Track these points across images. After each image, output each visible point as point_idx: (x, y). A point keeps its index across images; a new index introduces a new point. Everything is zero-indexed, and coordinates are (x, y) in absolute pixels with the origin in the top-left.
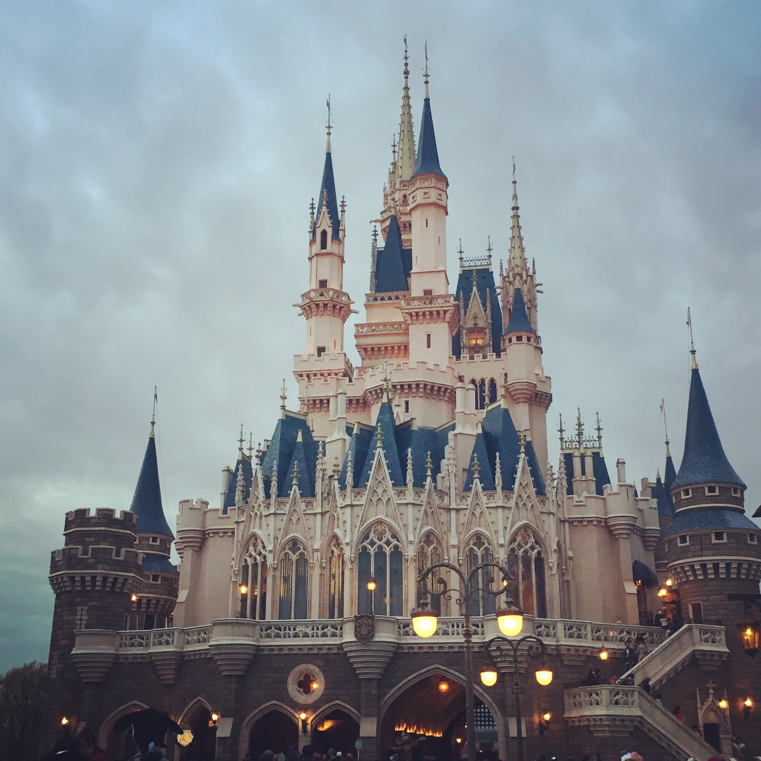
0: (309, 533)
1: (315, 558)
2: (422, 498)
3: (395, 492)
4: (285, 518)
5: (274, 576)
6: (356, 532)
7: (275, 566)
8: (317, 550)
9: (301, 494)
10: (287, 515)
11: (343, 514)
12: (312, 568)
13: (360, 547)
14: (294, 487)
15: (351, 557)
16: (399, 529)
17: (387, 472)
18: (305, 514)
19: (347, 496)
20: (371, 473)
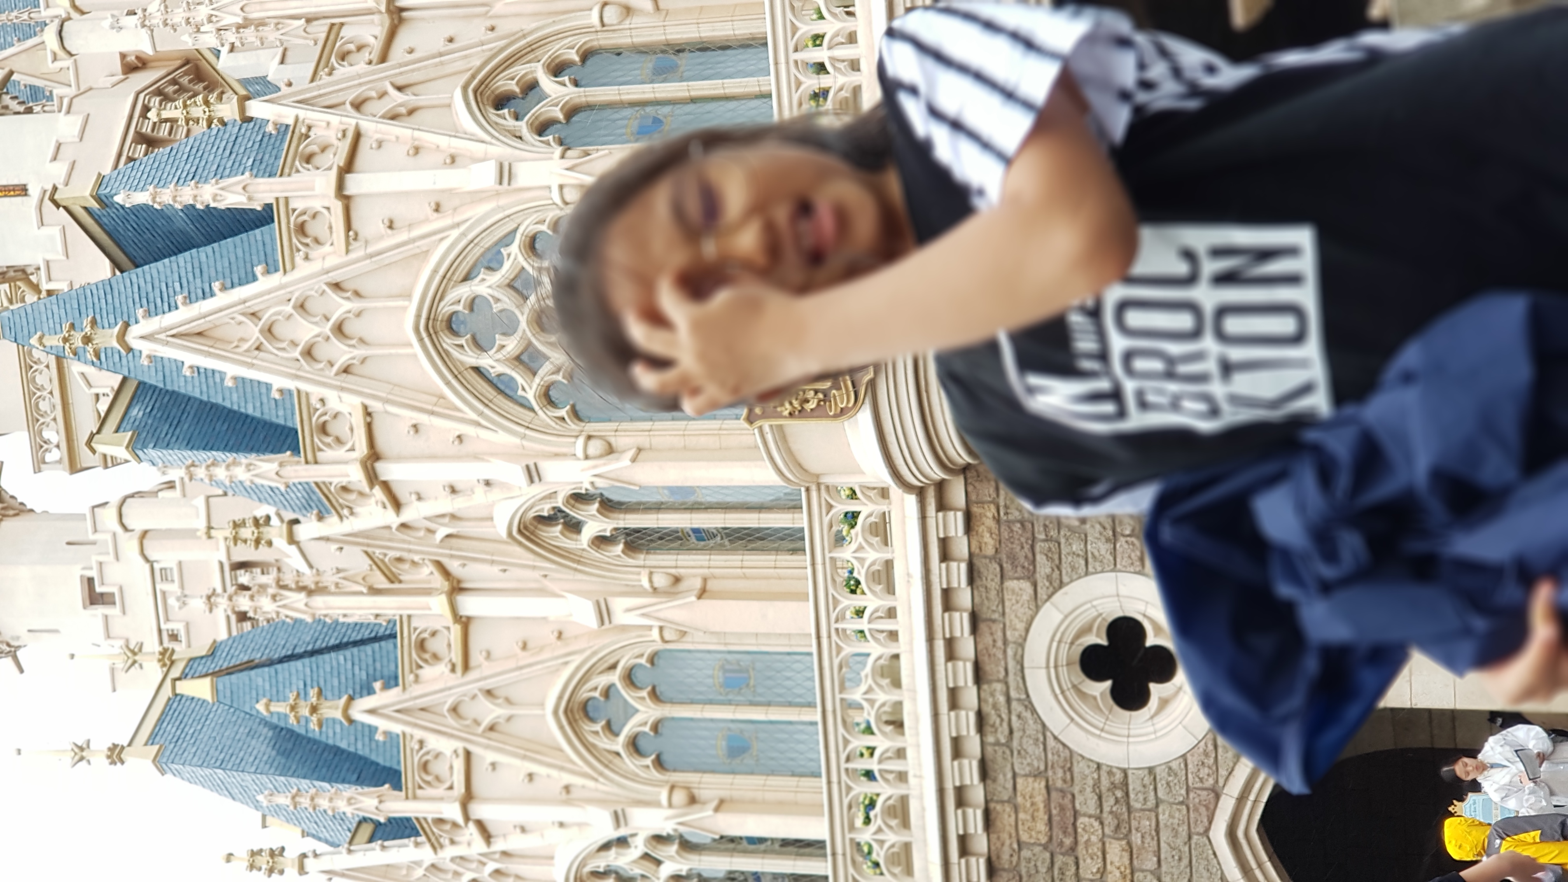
0: (542, 649)
1: (633, 619)
2: (331, 136)
3: (299, 258)
4: (484, 756)
5: (721, 805)
6: (483, 433)
7: (679, 797)
8: (604, 614)
9: (386, 687)
10: (471, 748)
11: (420, 498)
12: (684, 634)
13: (545, 416)
14: (359, 711)
15: (587, 457)
16: (455, 233)
17: (221, 299)
18: (466, 667)
19: (344, 481)
20: (231, 370)
